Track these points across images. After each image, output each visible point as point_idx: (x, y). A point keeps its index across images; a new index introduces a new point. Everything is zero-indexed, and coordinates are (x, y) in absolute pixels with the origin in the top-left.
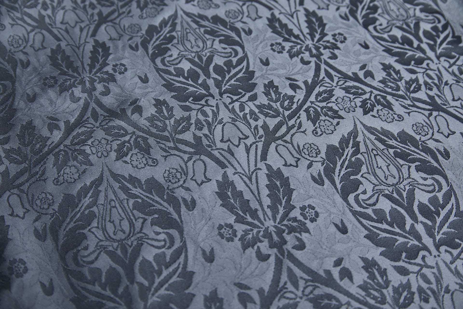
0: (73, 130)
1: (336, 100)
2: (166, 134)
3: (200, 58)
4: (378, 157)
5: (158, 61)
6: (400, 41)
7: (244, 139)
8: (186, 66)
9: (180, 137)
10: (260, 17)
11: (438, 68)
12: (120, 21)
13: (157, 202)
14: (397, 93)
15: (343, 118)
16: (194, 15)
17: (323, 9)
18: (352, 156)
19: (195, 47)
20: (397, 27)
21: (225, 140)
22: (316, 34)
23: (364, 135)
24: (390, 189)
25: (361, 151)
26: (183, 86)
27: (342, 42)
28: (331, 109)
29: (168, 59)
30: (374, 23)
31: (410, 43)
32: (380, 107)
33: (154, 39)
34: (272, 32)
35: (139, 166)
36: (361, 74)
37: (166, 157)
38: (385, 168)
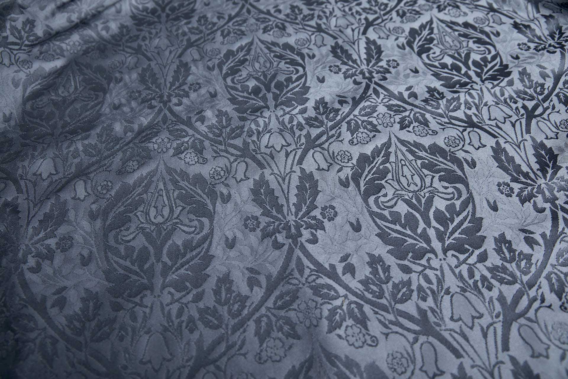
0: (143, 132)
1: (377, 115)
2: (221, 139)
3: (265, 76)
4: (405, 167)
5: (229, 80)
6: (450, 67)
7: (287, 146)
8: (252, 84)
9: (232, 142)
10: (325, 45)
11: (481, 88)
12: (204, 46)
13: (198, 194)
14: (436, 110)
15: (380, 132)
16: (268, 42)
17: (383, 38)
18: (381, 164)
19: (263, 68)
20: (449, 55)
21: (269, 146)
22: (372, 59)
23: (396, 146)
24: (411, 195)
25: (390, 161)
26: (245, 99)
27: (394, 67)
28: (371, 123)
29: (237, 78)
30: (429, 51)
31: (458, 69)
32: (417, 124)
33: (229, 62)
34: (333, 56)
35: (191, 163)
36: (406, 95)
37: (216, 157)
38: (409, 177)
